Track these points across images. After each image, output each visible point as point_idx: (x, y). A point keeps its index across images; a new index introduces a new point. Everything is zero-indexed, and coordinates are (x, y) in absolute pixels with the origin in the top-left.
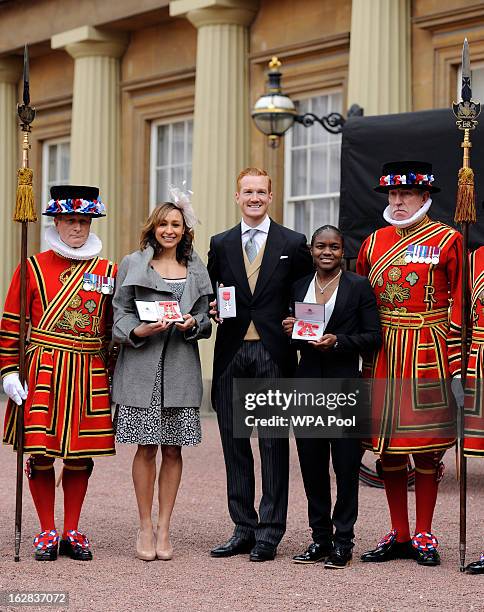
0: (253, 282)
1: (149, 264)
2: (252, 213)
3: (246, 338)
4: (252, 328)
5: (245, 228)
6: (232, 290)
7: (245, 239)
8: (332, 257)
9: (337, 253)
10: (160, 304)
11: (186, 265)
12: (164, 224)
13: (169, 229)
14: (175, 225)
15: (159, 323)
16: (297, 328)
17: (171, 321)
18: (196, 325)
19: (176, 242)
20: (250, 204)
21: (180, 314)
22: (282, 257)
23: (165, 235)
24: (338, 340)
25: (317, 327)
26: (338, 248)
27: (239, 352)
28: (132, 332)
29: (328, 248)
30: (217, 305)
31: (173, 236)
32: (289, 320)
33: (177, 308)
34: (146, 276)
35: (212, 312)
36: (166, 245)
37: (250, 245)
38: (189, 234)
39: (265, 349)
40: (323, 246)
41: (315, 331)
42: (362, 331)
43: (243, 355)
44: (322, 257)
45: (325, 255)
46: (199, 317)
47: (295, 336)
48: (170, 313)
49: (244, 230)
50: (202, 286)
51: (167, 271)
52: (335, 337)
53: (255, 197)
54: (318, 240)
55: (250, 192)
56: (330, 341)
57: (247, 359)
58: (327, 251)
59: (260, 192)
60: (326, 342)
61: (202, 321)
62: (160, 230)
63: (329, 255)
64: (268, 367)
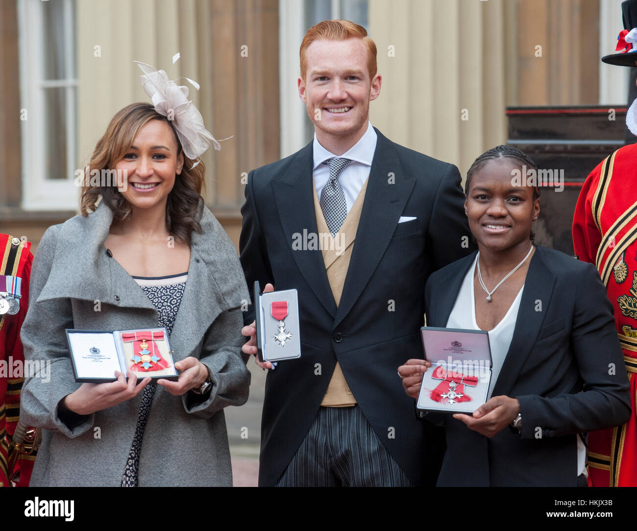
0: (337, 279)
1: (101, 247)
2: (333, 126)
3: (327, 401)
4: (338, 380)
5: (320, 155)
6: (291, 297)
7: (321, 179)
8: (508, 220)
9: (518, 210)
10: (125, 338)
11: (189, 242)
12: (132, 154)
13: (144, 166)
14: (157, 155)
15: (121, 382)
16: (429, 384)
17: (148, 376)
18: (209, 379)
19: (161, 192)
20: (326, 104)
21: (168, 358)
22: (404, 219)
23: (135, 179)
24: (522, 410)
25: (473, 381)
26: (521, 200)
27: (313, 432)
28: (62, 404)
29: (498, 201)
30: (256, 334)
31: (154, 180)
32: (412, 365)
33: (163, 346)
34: (91, 275)
35: (246, 348)
36: (140, 201)
37: (331, 193)
38: (191, 173)
39: (369, 426)
40: (487, 196)
41: (468, 390)
42: (581, 386)
43: (322, 439)
44: (486, 219)
45: (491, 216)
46: (216, 362)
47: (425, 402)
48: (146, 358)
49: (318, 160)
50: (225, 288)
51: (143, 260)
52: (514, 403)
53: (336, 89)
54: (478, 183)
55: (325, 77)
56: (502, 413)
57: (329, 449)
58: (497, 207)
59: (349, 77)
60: (492, 415)
61: (225, 369)
62: (123, 169)
63: (502, 217)
64: (376, 469)
